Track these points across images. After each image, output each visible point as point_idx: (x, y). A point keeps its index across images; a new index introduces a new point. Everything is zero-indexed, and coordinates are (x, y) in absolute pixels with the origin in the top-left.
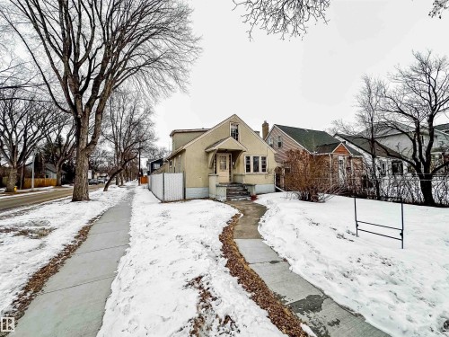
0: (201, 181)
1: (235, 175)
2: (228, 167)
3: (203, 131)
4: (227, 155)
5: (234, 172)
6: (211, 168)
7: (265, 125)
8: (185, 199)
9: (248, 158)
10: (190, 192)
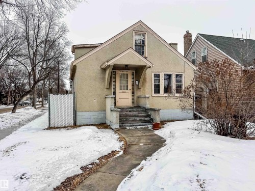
0: (95, 103)
1: (139, 97)
2: (130, 87)
3: (93, 47)
4: (129, 73)
5: (138, 93)
6: (109, 88)
7: (188, 36)
8: (75, 125)
9: (157, 76)
10: (82, 117)
